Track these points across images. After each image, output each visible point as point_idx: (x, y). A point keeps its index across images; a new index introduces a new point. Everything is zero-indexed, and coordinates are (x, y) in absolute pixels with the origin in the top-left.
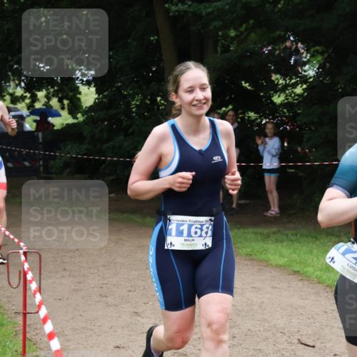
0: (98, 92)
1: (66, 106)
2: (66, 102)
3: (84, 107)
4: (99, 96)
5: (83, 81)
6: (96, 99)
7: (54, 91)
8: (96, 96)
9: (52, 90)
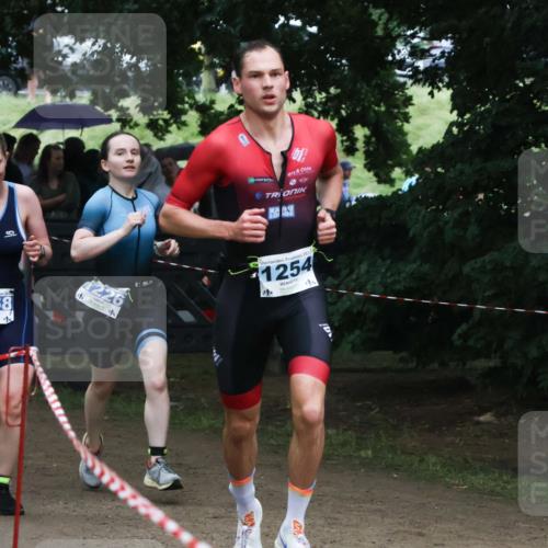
0: (458, 104)
1: (360, 145)
2: (360, 132)
3: (414, 149)
4: (461, 115)
5: (416, 70)
6: (452, 124)
7: (329, 98)
8: (454, 116)
9: (320, 97)
